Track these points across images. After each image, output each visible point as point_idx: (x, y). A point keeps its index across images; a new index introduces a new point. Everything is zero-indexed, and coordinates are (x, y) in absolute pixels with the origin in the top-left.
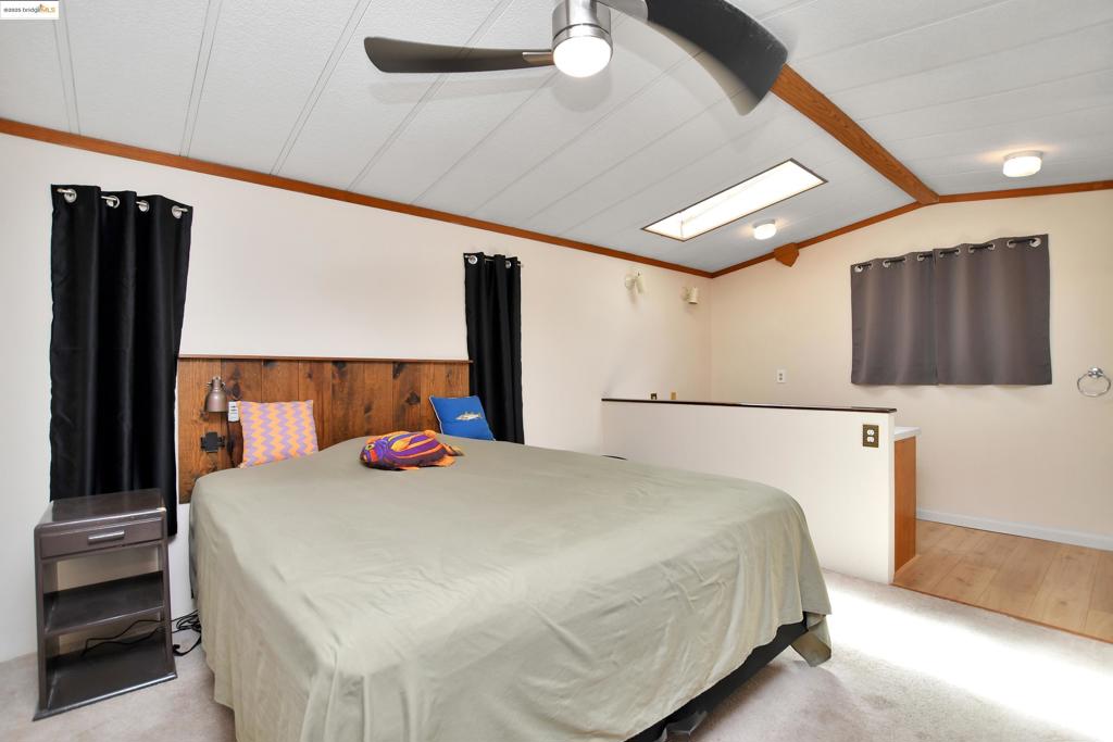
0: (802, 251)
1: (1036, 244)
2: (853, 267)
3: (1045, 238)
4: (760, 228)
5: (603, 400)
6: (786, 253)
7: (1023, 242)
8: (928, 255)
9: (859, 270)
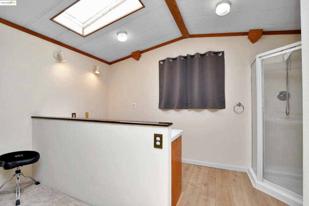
0: (143, 55)
1: (220, 55)
2: (160, 61)
3: (223, 52)
4: (119, 34)
5: (32, 117)
6: (137, 55)
7: (216, 53)
8: (185, 58)
9: (162, 63)
